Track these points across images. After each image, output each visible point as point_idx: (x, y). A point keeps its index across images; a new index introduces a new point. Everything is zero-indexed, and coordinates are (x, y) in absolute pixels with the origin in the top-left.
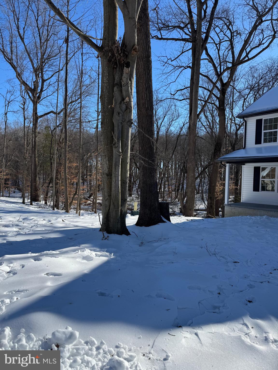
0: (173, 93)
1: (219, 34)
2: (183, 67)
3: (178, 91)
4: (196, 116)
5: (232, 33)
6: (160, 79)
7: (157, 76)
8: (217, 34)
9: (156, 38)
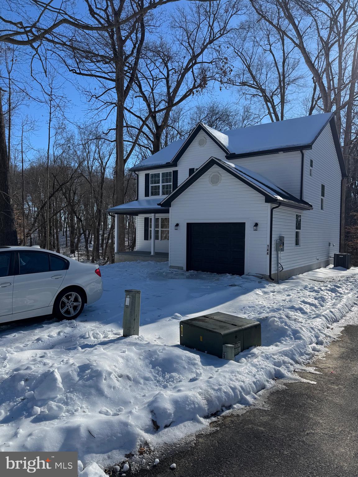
0: (106, 132)
1: (151, 72)
2: (114, 103)
3: (110, 130)
4: (123, 162)
5: (168, 71)
6: (89, 114)
7: (85, 111)
8: (150, 72)
9: (73, 72)
